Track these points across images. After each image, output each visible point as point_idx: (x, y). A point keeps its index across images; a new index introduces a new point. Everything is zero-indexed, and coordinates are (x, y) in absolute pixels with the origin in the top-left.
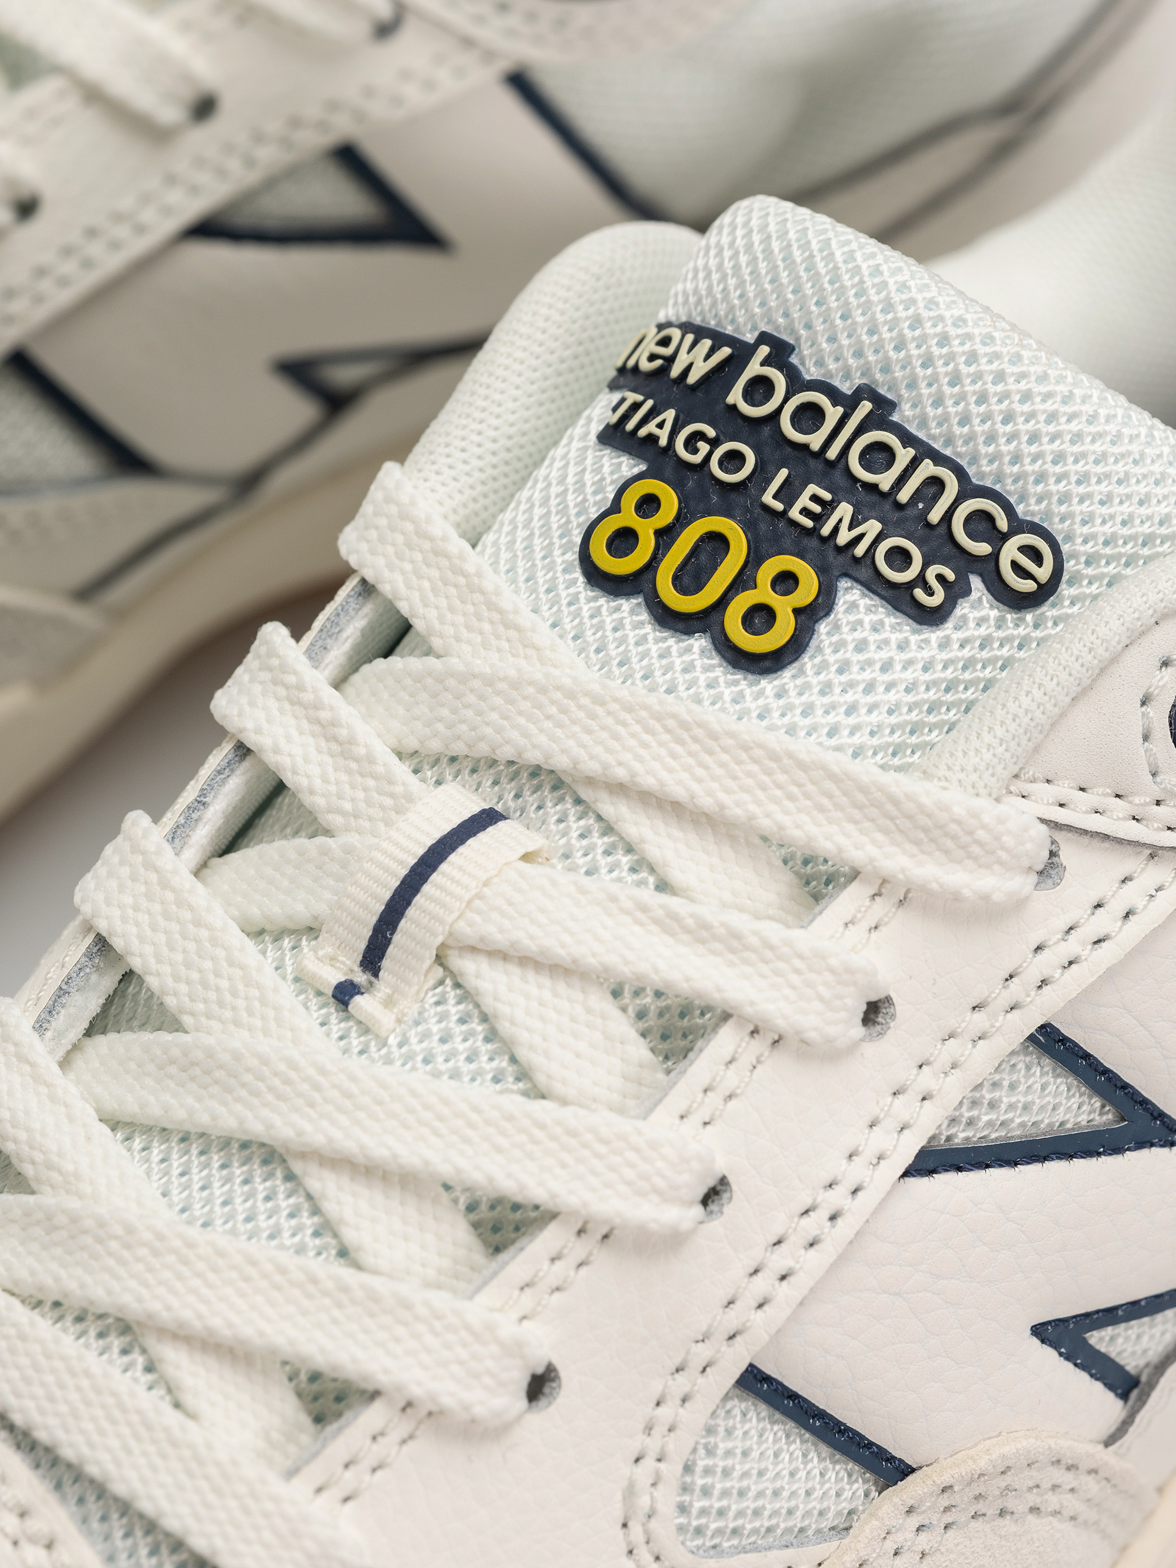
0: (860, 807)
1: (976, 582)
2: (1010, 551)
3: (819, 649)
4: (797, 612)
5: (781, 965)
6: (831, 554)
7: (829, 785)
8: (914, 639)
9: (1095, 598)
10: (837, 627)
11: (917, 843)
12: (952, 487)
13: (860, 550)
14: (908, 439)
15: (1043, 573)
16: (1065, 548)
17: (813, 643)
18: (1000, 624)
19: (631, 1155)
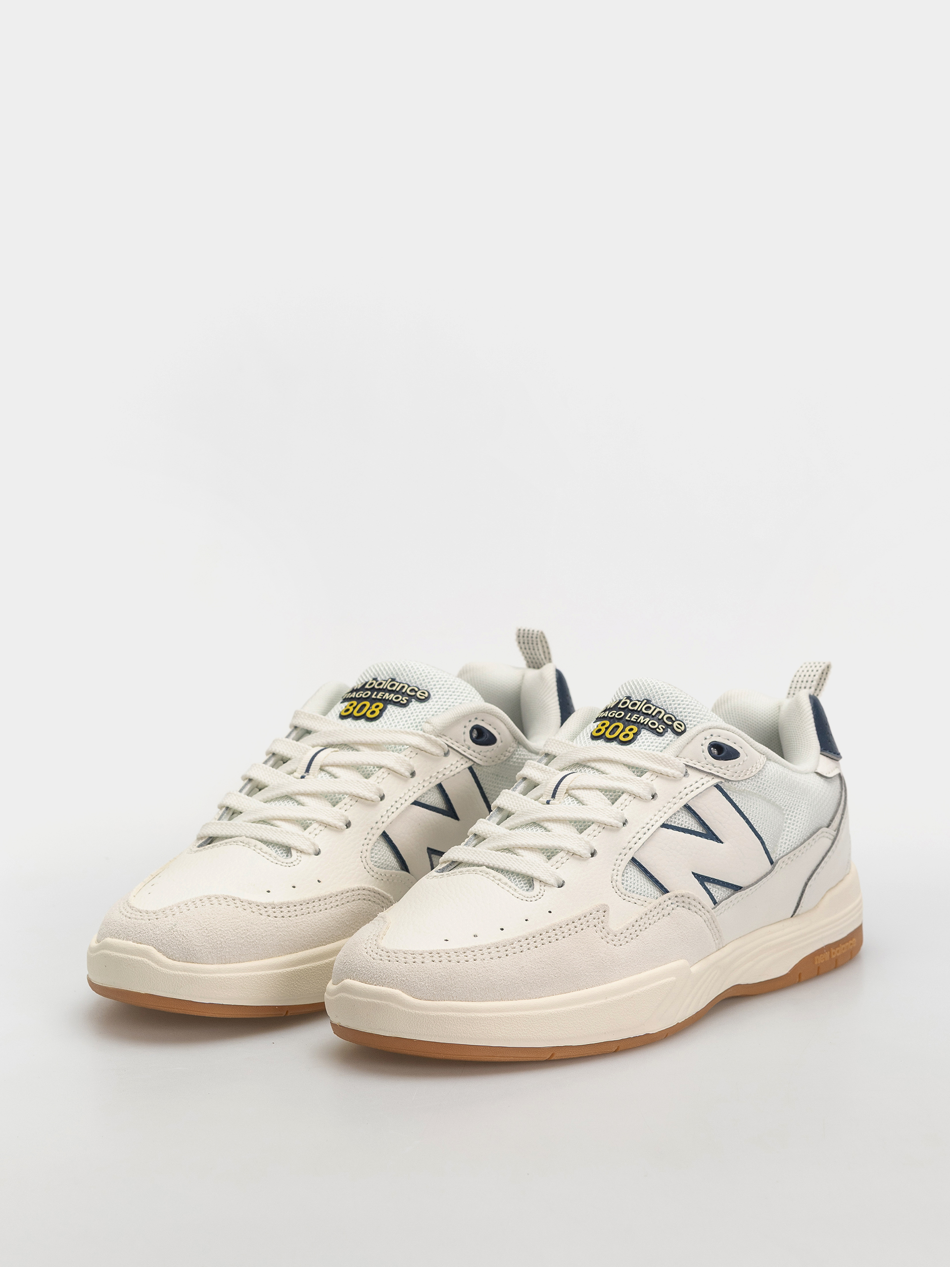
0: (647, 758)
1: (669, 730)
2: (675, 724)
3: (638, 740)
4: (634, 734)
5: (635, 782)
6: (640, 724)
7: (641, 754)
8: (657, 738)
9: (691, 728)
10: (641, 736)
11: (659, 763)
12: (663, 713)
13: (645, 723)
14: (653, 705)
15: (683, 728)
16: (687, 726)
17: (637, 739)
18: (674, 738)
19: (607, 811)
